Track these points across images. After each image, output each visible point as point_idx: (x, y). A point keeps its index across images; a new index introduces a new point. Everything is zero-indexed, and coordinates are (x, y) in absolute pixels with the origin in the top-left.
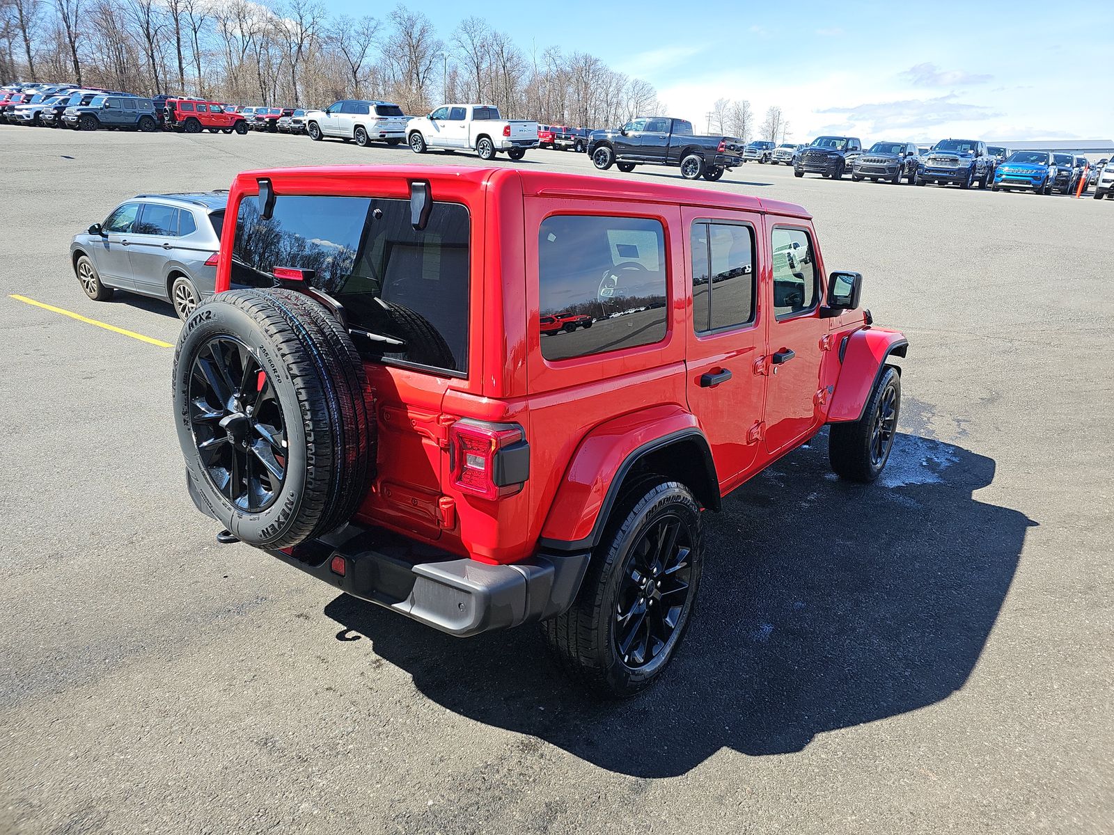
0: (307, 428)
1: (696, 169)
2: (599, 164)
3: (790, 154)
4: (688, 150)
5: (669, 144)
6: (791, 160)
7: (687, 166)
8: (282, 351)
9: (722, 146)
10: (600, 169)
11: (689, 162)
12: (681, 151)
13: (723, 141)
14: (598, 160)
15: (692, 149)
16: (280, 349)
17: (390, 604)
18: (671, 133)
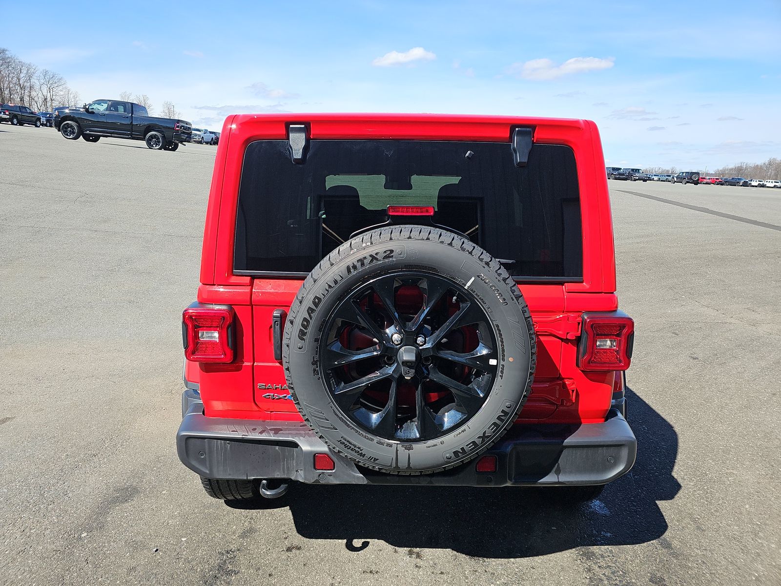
0: (532, 342)
1: (159, 142)
2: (68, 135)
3: (199, 136)
4: (149, 128)
5: (132, 122)
6: (201, 140)
7: (150, 140)
8: (502, 276)
9: (178, 127)
10: (70, 139)
11: (152, 137)
12: (143, 129)
13: (178, 123)
14: (66, 131)
15: (152, 127)
16: (500, 275)
17: (536, 482)
18: (132, 114)
